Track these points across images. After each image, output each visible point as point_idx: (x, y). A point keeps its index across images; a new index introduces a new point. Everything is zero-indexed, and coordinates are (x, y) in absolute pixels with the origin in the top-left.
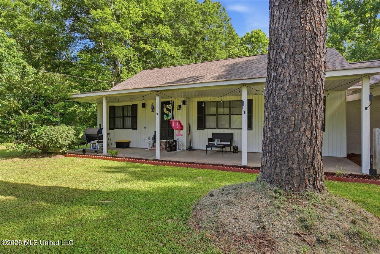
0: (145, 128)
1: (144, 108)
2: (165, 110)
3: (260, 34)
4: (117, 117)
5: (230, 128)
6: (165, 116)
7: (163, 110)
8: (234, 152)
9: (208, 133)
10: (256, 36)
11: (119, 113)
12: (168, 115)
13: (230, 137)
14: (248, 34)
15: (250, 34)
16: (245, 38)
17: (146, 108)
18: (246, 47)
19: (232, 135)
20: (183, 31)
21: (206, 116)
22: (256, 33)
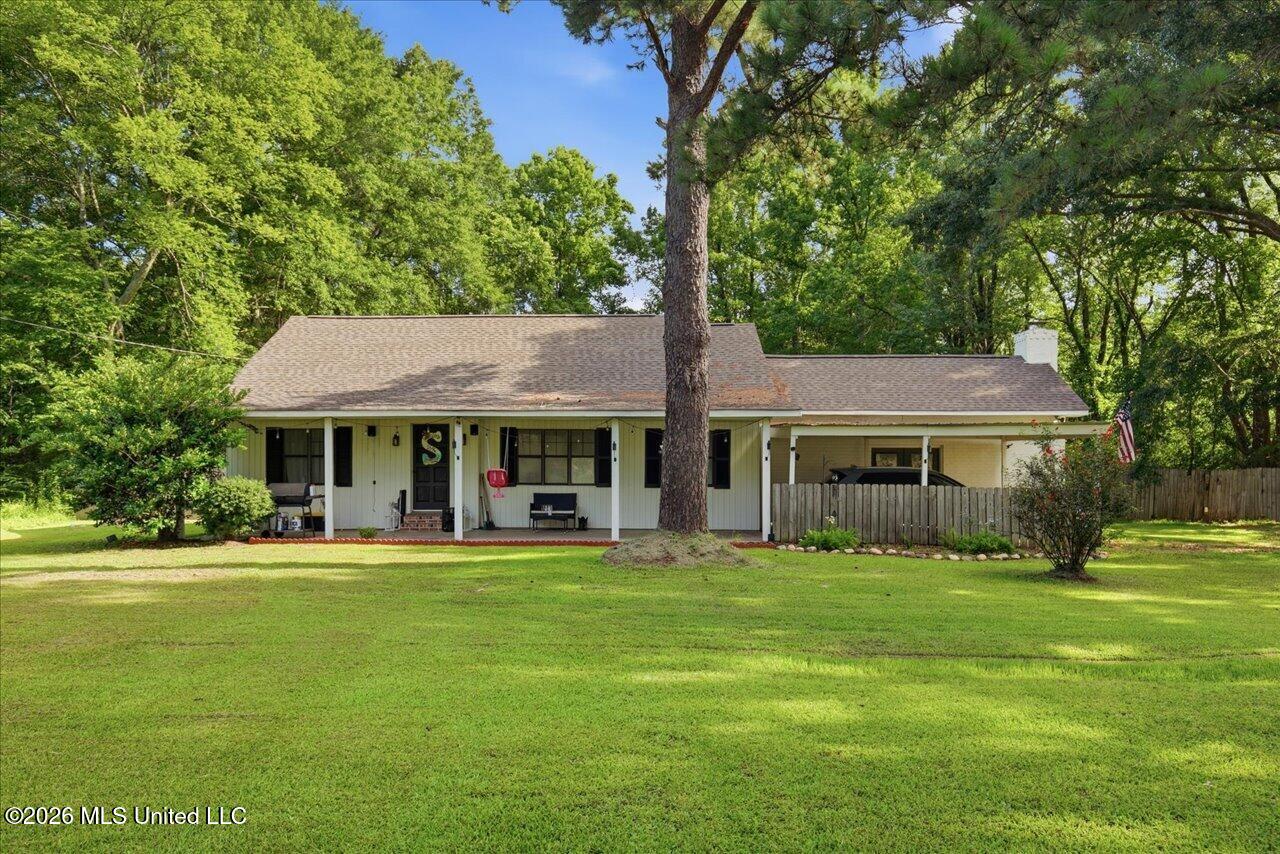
0: (374, 483)
1: (373, 438)
2: (425, 444)
3: (579, 167)
4: (289, 456)
5: (569, 483)
6: (425, 457)
7: (420, 442)
8: (578, 529)
9: (524, 495)
10: (566, 171)
11: (291, 447)
12: (432, 455)
13: (570, 501)
14: (537, 159)
15: (545, 159)
16: (526, 172)
17: (377, 437)
18: (532, 206)
19: (573, 497)
20: (372, 182)
21: (520, 459)
22: (566, 162)
